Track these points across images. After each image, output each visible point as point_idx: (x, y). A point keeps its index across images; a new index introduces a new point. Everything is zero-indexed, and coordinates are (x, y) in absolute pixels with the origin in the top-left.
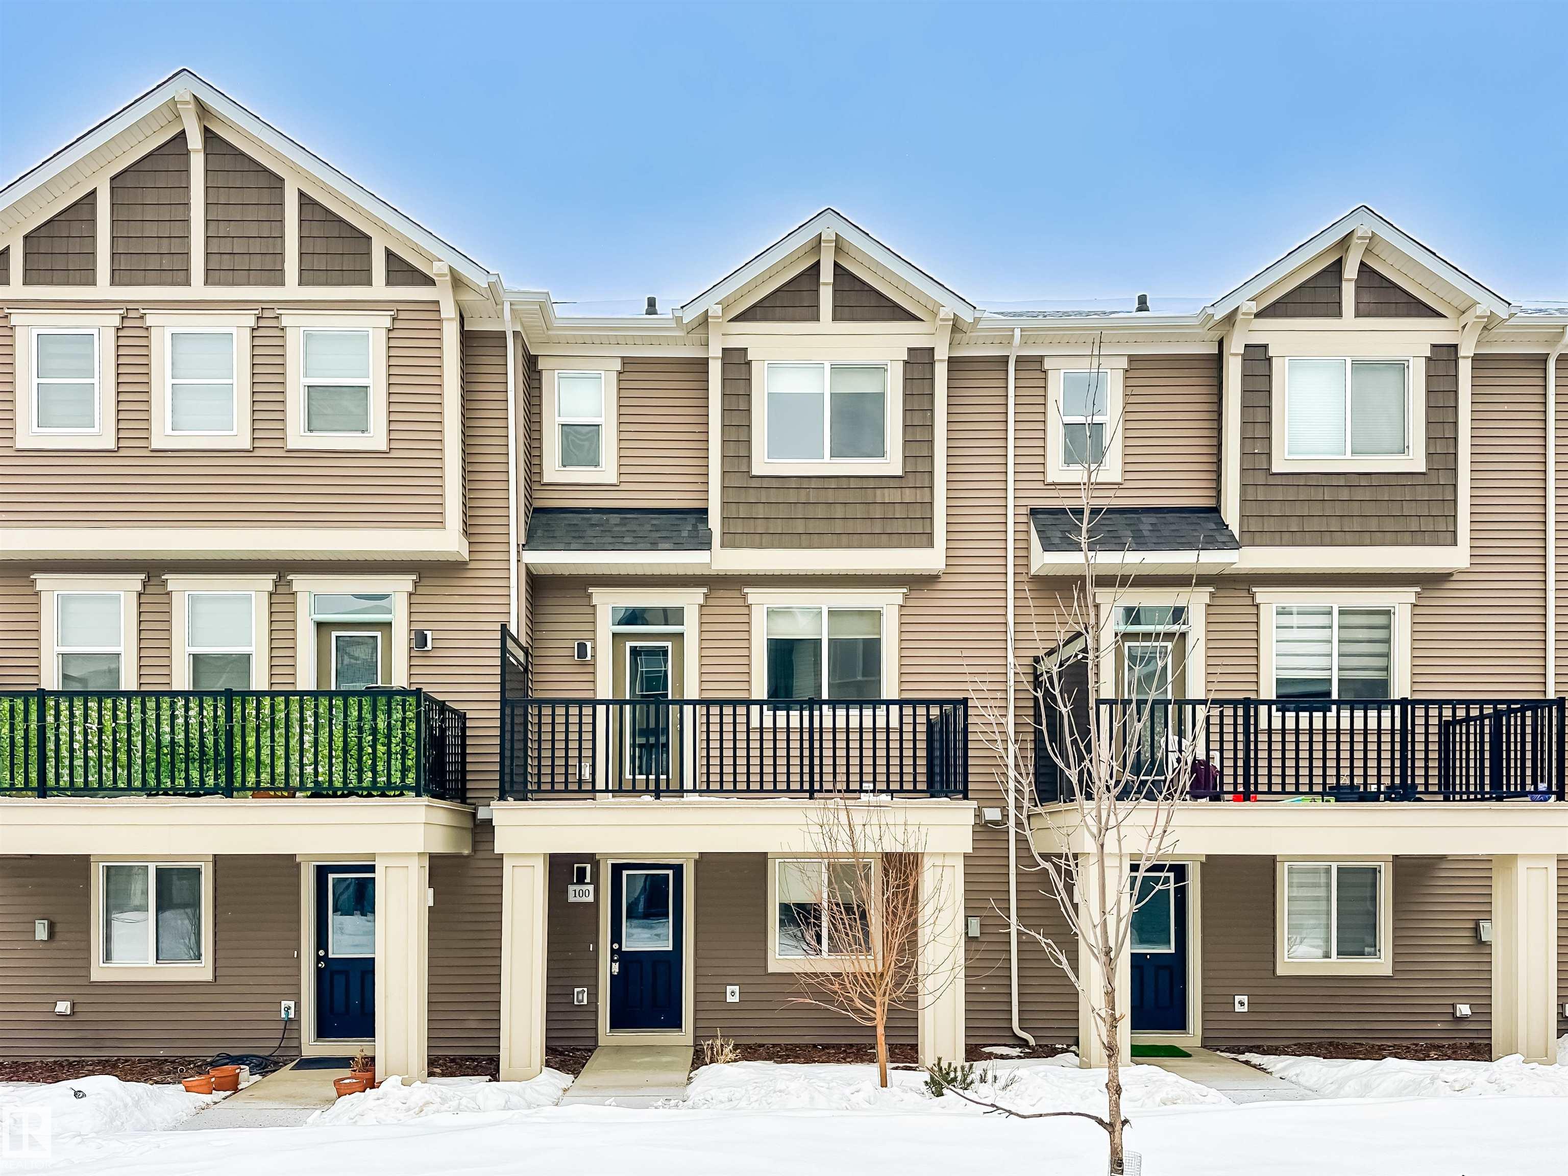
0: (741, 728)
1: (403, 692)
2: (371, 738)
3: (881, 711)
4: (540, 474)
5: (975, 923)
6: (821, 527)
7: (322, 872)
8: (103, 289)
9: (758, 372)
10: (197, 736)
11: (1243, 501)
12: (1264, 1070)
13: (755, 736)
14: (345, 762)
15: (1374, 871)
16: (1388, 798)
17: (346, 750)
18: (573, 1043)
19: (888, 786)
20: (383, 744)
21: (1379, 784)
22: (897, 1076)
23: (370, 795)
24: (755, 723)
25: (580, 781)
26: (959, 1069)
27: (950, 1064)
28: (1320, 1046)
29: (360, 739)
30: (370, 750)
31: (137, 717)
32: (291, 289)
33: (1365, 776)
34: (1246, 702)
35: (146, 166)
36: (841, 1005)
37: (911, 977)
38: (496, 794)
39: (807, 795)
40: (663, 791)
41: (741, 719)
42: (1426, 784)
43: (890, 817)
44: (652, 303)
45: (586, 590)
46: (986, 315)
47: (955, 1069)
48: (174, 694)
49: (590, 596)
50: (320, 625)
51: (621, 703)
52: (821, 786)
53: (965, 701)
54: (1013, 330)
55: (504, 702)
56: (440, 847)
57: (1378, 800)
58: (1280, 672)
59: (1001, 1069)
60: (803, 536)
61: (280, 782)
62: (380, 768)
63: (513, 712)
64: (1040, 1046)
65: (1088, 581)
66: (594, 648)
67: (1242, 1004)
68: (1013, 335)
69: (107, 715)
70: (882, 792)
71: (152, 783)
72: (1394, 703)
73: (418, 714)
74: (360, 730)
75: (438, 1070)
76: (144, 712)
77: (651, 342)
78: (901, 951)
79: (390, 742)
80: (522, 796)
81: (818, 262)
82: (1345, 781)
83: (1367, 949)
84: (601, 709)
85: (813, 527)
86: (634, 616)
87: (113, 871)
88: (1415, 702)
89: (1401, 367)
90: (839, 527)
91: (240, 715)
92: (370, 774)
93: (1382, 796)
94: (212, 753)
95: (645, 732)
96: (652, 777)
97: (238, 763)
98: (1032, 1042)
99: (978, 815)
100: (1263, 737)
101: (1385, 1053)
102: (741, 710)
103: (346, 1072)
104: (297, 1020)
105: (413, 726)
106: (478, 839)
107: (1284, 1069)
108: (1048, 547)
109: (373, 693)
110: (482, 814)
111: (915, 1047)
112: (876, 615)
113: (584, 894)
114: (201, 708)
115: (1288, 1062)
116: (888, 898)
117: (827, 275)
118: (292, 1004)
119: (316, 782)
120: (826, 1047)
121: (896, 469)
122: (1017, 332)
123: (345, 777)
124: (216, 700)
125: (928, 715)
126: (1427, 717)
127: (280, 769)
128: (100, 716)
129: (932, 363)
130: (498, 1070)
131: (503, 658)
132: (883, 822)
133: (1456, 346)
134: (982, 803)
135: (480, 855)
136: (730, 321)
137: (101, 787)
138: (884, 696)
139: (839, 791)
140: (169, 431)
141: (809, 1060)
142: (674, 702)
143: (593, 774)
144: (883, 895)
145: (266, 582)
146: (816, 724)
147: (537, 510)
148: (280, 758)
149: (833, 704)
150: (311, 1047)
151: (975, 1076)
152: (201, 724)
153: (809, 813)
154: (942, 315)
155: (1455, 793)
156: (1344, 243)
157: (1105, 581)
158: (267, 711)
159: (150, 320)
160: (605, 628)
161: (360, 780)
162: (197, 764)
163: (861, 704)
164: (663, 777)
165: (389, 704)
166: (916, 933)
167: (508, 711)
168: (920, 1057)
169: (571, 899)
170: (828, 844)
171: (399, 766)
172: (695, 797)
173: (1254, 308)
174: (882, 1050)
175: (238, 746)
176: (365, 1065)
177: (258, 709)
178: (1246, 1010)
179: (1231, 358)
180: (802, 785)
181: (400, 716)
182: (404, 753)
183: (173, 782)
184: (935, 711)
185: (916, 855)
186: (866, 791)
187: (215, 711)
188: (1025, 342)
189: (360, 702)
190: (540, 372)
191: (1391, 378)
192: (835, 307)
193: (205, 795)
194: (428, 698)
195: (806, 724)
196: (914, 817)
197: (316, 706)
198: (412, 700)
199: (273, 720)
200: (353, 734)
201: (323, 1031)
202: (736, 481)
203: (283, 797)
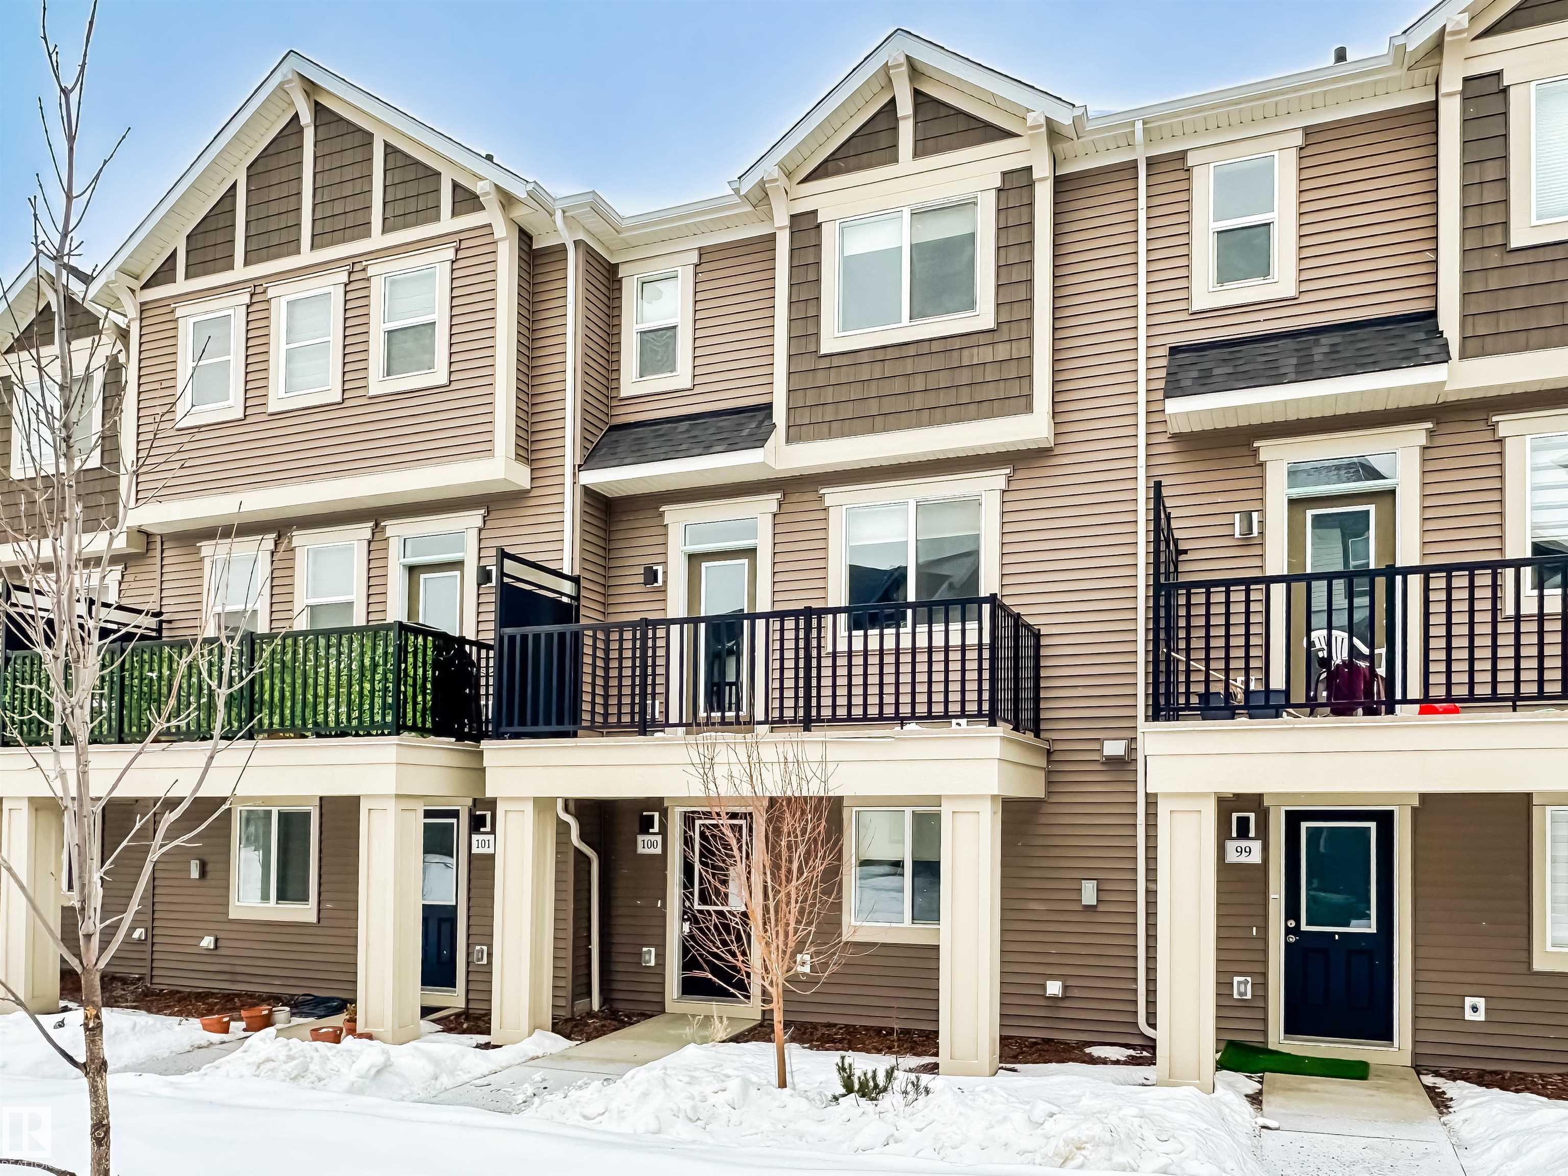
4: (616, 387)
6: (901, 404)
8: (239, 270)
9: (829, 236)
11: (1465, 295)
32: (377, 240)
35: (273, 149)
50: (408, 568)
54: (1133, 124)
60: (878, 419)
66: (665, 573)
67: (1475, 1009)
68: (1134, 132)
81: (895, 96)
85: (888, 405)
90: (918, 402)
113: (652, 845)
117: (905, 107)
121: (988, 322)
122: (1140, 129)
129: (1031, 185)
136: (799, 182)
140: (282, 394)
145: (364, 530)
159: (271, 293)
169: (640, 850)
178: (1481, 1017)
179: (1447, 101)
190: (620, 280)
192: (916, 142)
202: (806, 363)
203: (290, 738)
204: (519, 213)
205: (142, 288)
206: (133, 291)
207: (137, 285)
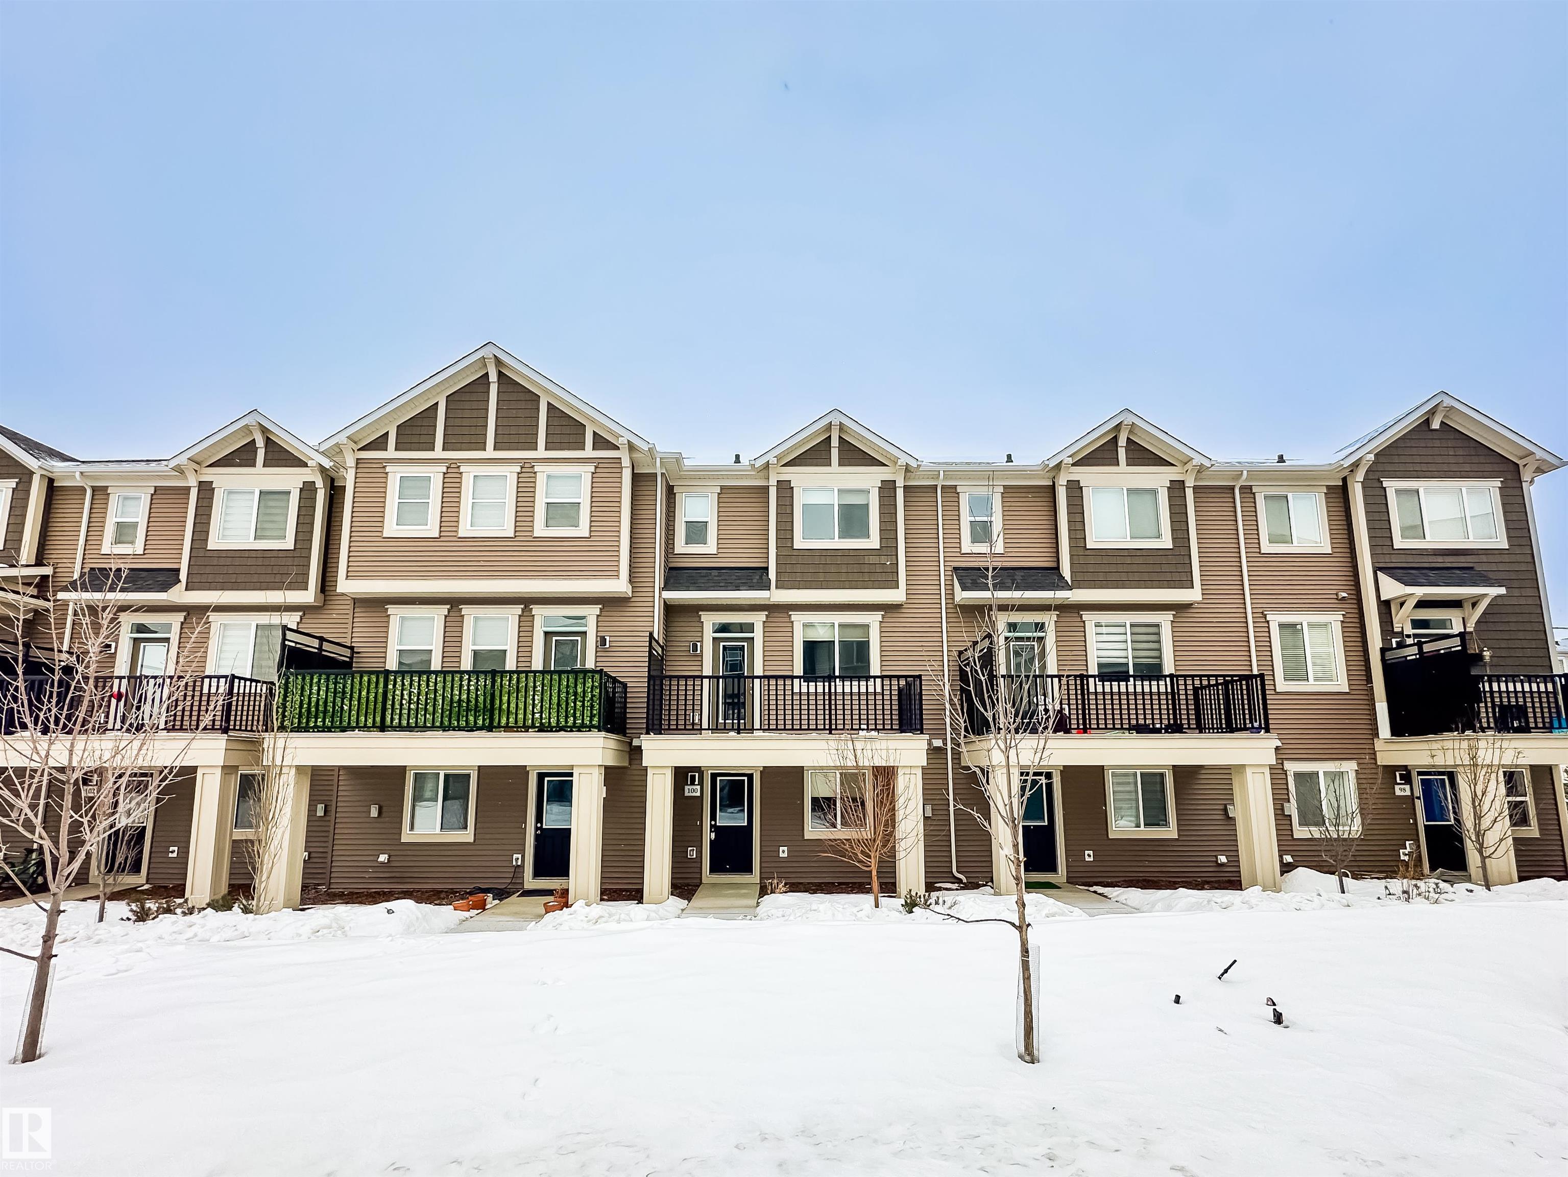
0: (789, 692)
1: (593, 672)
2: (573, 697)
3: (872, 681)
4: (673, 548)
5: (929, 808)
6: (834, 578)
7: (541, 777)
8: (438, 452)
9: (797, 493)
10: (474, 697)
11: (1072, 564)
12: (1106, 897)
13: (796, 697)
14: (558, 711)
15: (1162, 775)
16: (1166, 732)
17: (559, 705)
18: (686, 881)
19: (876, 726)
20: (580, 701)
21: (1161, 723)
22: (884, 901)
23: (571, 731)
24: (796, 690)
25: (693, 724)
26: (922, 896)
27: (917, 894)
28: (1138, 881)
29: (567, 698)
30: (572, 705)
31: (440, 686)
32: (541, 452)
33: (1153, 719)
34: (1082, 677)
35: (466, 390)
36: (850, 858)
37: (892, 839)
38: (644, 731)
39: (828, 732)
40: (742, 730)
41: (789, 687)
42: (1189, 724)
43: (877, 745)
44: (737, 457)
45: (698, 613)
46: (924, 463)
47: (920, 897)
48: (462, 673)
49: (700, 617)
50: (546, 633)
51: (718, 678)
52: (836, 726)
53: (920, 677)
54: (939, 471)
55: (650, 677)
56: (610, 763)
57: (1161, 733)
58: (1099, 659)
59: (949, 897)
61: (520, 723)
62: (578, 715)
63: (654, 683)
64: (970, 883)
65: (994, 608)
66: (702, 646)
67: (1089, 856)
68: (939, 474)
69: (423, 684)
70: (872, 730)
71: (446, 723)
72: (1166, 676)
73: (601, 684)
74: (568, 693)
75: (605, 897)
76: (444, 682)
77: (738, 477)
78: (886, 825)
79: (584, 700)
80: (659, 732)
81: (830, 436)
82: (1141, 722)
83: (1161, 823)
84: (706, 681)
86: (724, 628)
87: (418, 776)
88: (1177, 676)
89: (1154, 492)
91: (499, 684)
92: (572, 718)
93: (1163, 731)
94: (482, 706)
95: (732, 696)
96: (736, 721)
97: (497, 712)
98: (965, 880)
99: (930, 743)
100: (1092, 697)
101: (1177, 886)
102: (788, 682)
103: (551, 898)
104: (522, 866)
105: (598, 691)
106: (632, 757)
107: (1118, 896)
108: (964, 588)
109: (576, 672)
110: (636, 742)
111: (894, 884)
112: (867, 627)
113: (694, 790)
114: (478, 680)
115: (1118, 892)
116: (877, 794)
117: (835, 442)
118: (520, 856)
119: (541, 723)
120: (840, 884)
121: (876, 545)
122: (942, 473)
123: (558, 720)
124: (486, 676)
125: (899, 685)
126: (1186, 685)
127: (521, 716)
128: (419, 685)
129: (895, 488)
130: (642, 898)
131: (650, 652)
132: (874, 748)
133: (1183, 481)
134: (933, 737)
135: (634, 767)
136: (782, 466)
137: (416, 726)
138: (872, 674)
139: (848, 729)
140: (469, 527)
141: (830, 892)
142: (748, 677)
143: (701, 720)
144: (874, 791)
145: (518, 609)
146: (833, 690)
147: (671, 569)
148: (521, 709)
149: (842, 678)
150: (530, 882)
151: (932, 901)
152: (477, 690)
153: (830, 742)
154: (899, 464)
155: (1205, 728)
156: (1118, 427)
157: (1003, 608)
158: (514, 682)
159: (462, 469)
160: (709, 634)
161: (566, 722)
162: (473, 713)
163: (859, 679)
164: (742, 721)
165: (584, 678)
166: (894, 814)
167: (652, 682)
168: (898, 889)
169: (687, 794)
170: (841, 761)
171: (589, 714)
172: (760, 733)
173: (1070, 461)
174: (875, 885)
175: (498, 702)
176: (562, 894)
177: (510, 681)
178: (1092, 859)
179: (1060, 487)
180: (824, 726)
181: (590, 685)
182: (592, 706)
183: (458, 723)
184: (903, 682)
185: (893, 767)
186: (863, 730)
187: (485, 682)
188: (945, 478)
189: (568, 677)
190: (675, 494)
191: (1148, 498)
192: (840, 459)
193: (476, 730)
194: (606, 674)
195: (827, 690)
196: (892, 744)
197: (543, 679)
198: (597, 676)
199: (518, 687)
200: (563, 695)
201: (538, 873)
202: (784, 551)
203: (522, 731)
204: (636, 455)
205: (358, 450)
206: (354, 451)
207: (356, 447)
